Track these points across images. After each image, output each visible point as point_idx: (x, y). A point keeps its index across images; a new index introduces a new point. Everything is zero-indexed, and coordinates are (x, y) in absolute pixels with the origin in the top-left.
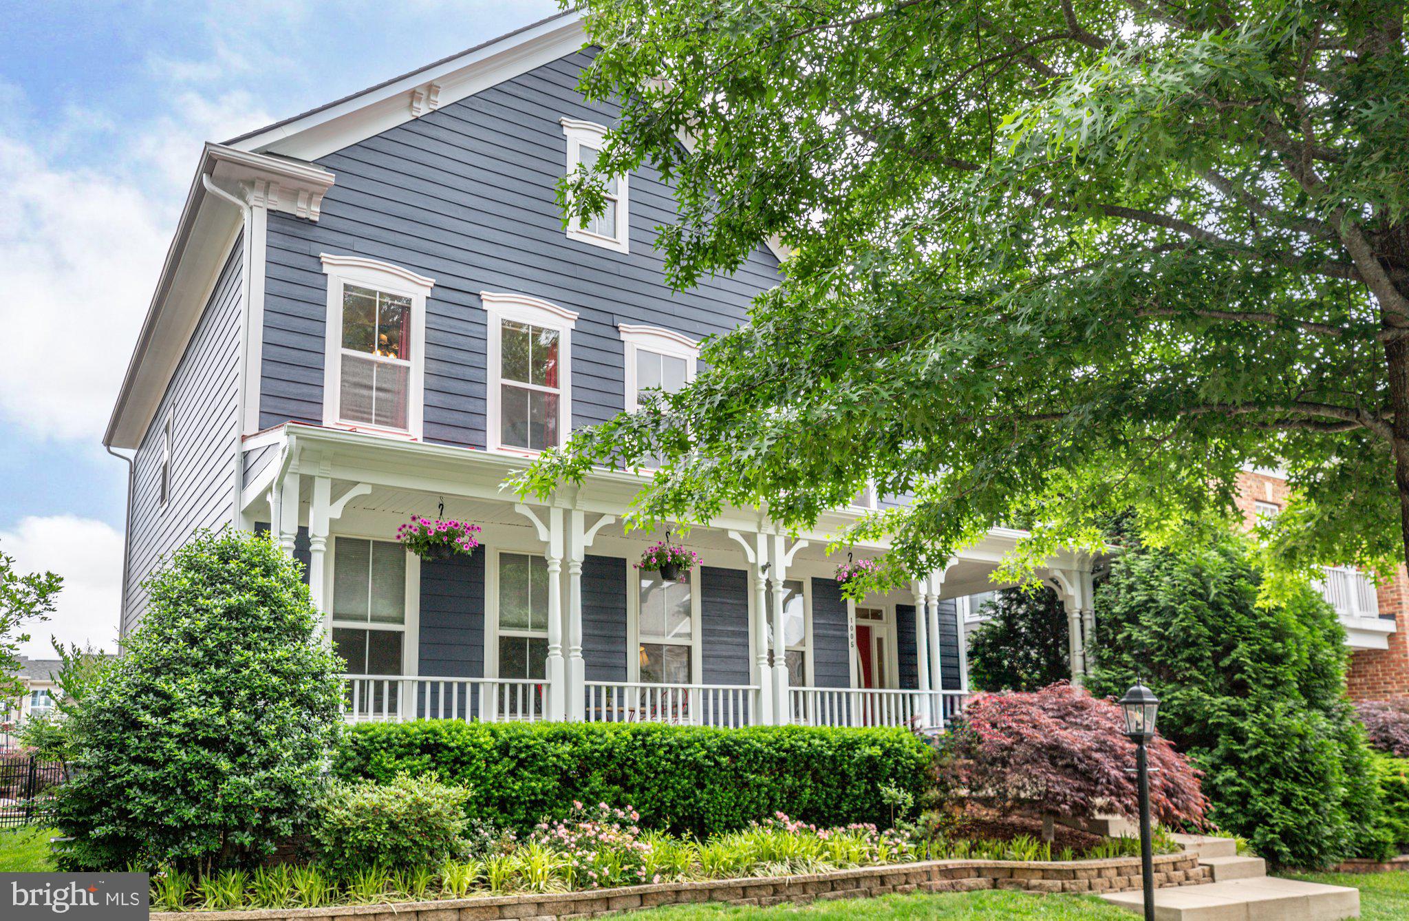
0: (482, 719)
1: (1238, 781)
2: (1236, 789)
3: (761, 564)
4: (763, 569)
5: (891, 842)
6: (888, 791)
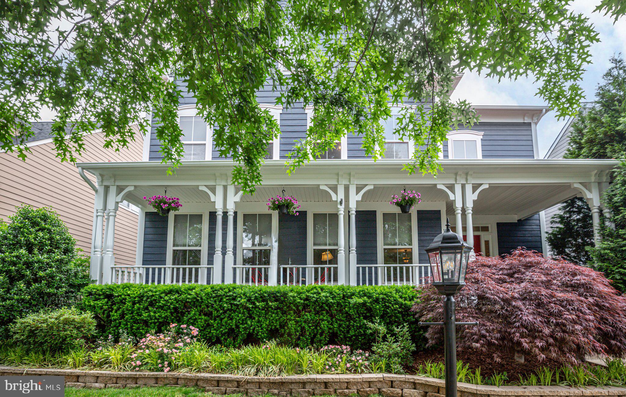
0: (199, 283)
3: (339, 200)
4: (341, 203)
5: (353, 358)
6: (370, 325)
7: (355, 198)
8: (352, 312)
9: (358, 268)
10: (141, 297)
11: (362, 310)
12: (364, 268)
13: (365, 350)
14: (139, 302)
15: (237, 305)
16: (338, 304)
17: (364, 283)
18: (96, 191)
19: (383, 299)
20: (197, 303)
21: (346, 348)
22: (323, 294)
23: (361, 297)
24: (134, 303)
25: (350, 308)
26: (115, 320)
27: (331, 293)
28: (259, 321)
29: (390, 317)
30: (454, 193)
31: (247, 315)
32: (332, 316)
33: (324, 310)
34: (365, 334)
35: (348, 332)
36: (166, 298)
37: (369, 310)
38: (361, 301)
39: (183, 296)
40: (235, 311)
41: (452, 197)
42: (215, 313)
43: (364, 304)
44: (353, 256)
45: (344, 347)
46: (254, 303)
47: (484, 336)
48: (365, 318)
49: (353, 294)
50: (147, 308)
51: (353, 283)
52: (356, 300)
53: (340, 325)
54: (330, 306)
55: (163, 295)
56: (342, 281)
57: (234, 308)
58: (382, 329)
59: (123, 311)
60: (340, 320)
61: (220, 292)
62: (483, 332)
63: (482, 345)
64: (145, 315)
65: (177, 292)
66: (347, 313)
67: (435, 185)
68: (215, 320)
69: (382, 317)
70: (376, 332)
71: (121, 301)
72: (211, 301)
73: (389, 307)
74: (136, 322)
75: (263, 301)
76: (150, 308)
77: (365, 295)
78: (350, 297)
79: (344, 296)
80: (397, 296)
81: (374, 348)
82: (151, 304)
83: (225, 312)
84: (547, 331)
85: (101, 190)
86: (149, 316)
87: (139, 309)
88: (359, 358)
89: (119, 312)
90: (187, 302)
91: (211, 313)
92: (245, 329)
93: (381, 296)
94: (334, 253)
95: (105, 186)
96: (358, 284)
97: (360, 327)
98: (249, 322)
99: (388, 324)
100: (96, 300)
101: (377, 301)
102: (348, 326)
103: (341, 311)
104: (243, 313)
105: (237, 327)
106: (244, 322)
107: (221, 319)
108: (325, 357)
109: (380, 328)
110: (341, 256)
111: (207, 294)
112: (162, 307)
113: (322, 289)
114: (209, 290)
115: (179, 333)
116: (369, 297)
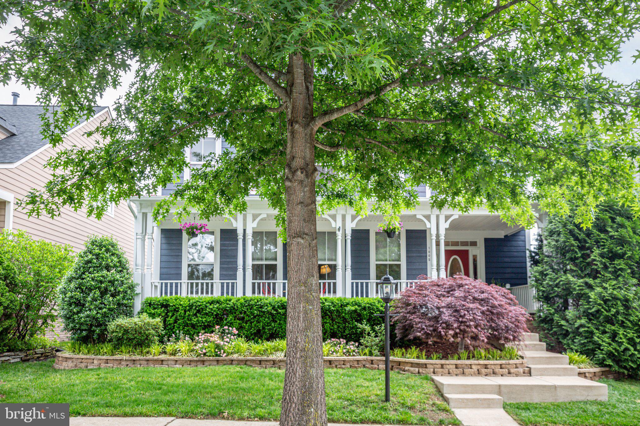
1: (587, 325)
2: (586, 329)
3: (338, 227)
4: (339, 230)
5: (348, 347)
6: (359, 325)
7: (350, 225)
8: (347, 317)
9: (352, 283)
10: (191, 306)
11: (354, 315)
12: (357, 283)
13: (355, 342)
14: (189, 310)
15: (264, 312)
16: (337, 311)
17: (357, 295)
18: (136, 217)
19: (369, 307)
20: (233, 311)
21: (343, 341)
22: (326, 304)
23: (353, 305)
24: (185, 311)
25: (346, 314)
26: (170, 324)
27: (332, 303)
28: (280, 324)
29: (374, 320)
30: (430, 221)
31: (271, 319)
32: (333, 320)
33: (327, 315)
34: (356, 333)
35: (344, 332)
36: (211, 307)
37: (359, 315)
38: (353, 308)
39: (223, 305)
40: (262, 317)
41: (428, 225)
42: (247, 318)
43: (355, 311)
44: (349, 273)
45: (341, 340)
46: (276, 310)
47: (424, 329)
48: (357, 321)
49: (348, 304)
50: (195, 315)
51: (349, 295)
52: (350, 308)
53: (339, 327)
54: (331, 312)
55: (208, 305)
56: (339, 294)
57: (261, 314)
58: (368, 328)
59: (176, 318)
60: (339, 323)
61: (252, 302)
62: (424, 327)
63: (423, 335)
64: (194, 320)
65: (218, 302)
66: (343, 317)
67: (415, 215)
68: (246, 323)
69: (368, 321)
70: (363, 331)
71: (175, 310)
72: (245, 309)
73: (373, 313)
74: (187, 325)
75: (283, 309)
76: (198, 315)
77: (356, 304)
78: (346, 306)
79: (342, 305)
80: (379, 306)
81: (362, 341)
82: (198, 311)
83: (255, 317)
84: (455, 325)
85: (140, 217)
86: (198, 320)
87: (189, 315)
88: (352, 347)
89: (174, 318)
90: (226, 310)
91: (243, 318)
92: (269, 330)
93: (367, 305)
94: (333, 268)
95: (143, 213)
96: (352, 296)
97: (353, 328)
98: (273, 324)
99: (372, 326)
100: (154, 309)
101: (364, 308)
102: (344, 327)
103: (339, 316)
104: (269, 318)
105: (263, 328)
106: (269, 324)
107: (251, 323)
108: (329, 346)
109: (366, 327)
110: (339, 273)
111: (241, 304)
112: (207, 314)
113: (326, 300)
114: (242, 301)
115: (223, 332)
116: (359, 306)
